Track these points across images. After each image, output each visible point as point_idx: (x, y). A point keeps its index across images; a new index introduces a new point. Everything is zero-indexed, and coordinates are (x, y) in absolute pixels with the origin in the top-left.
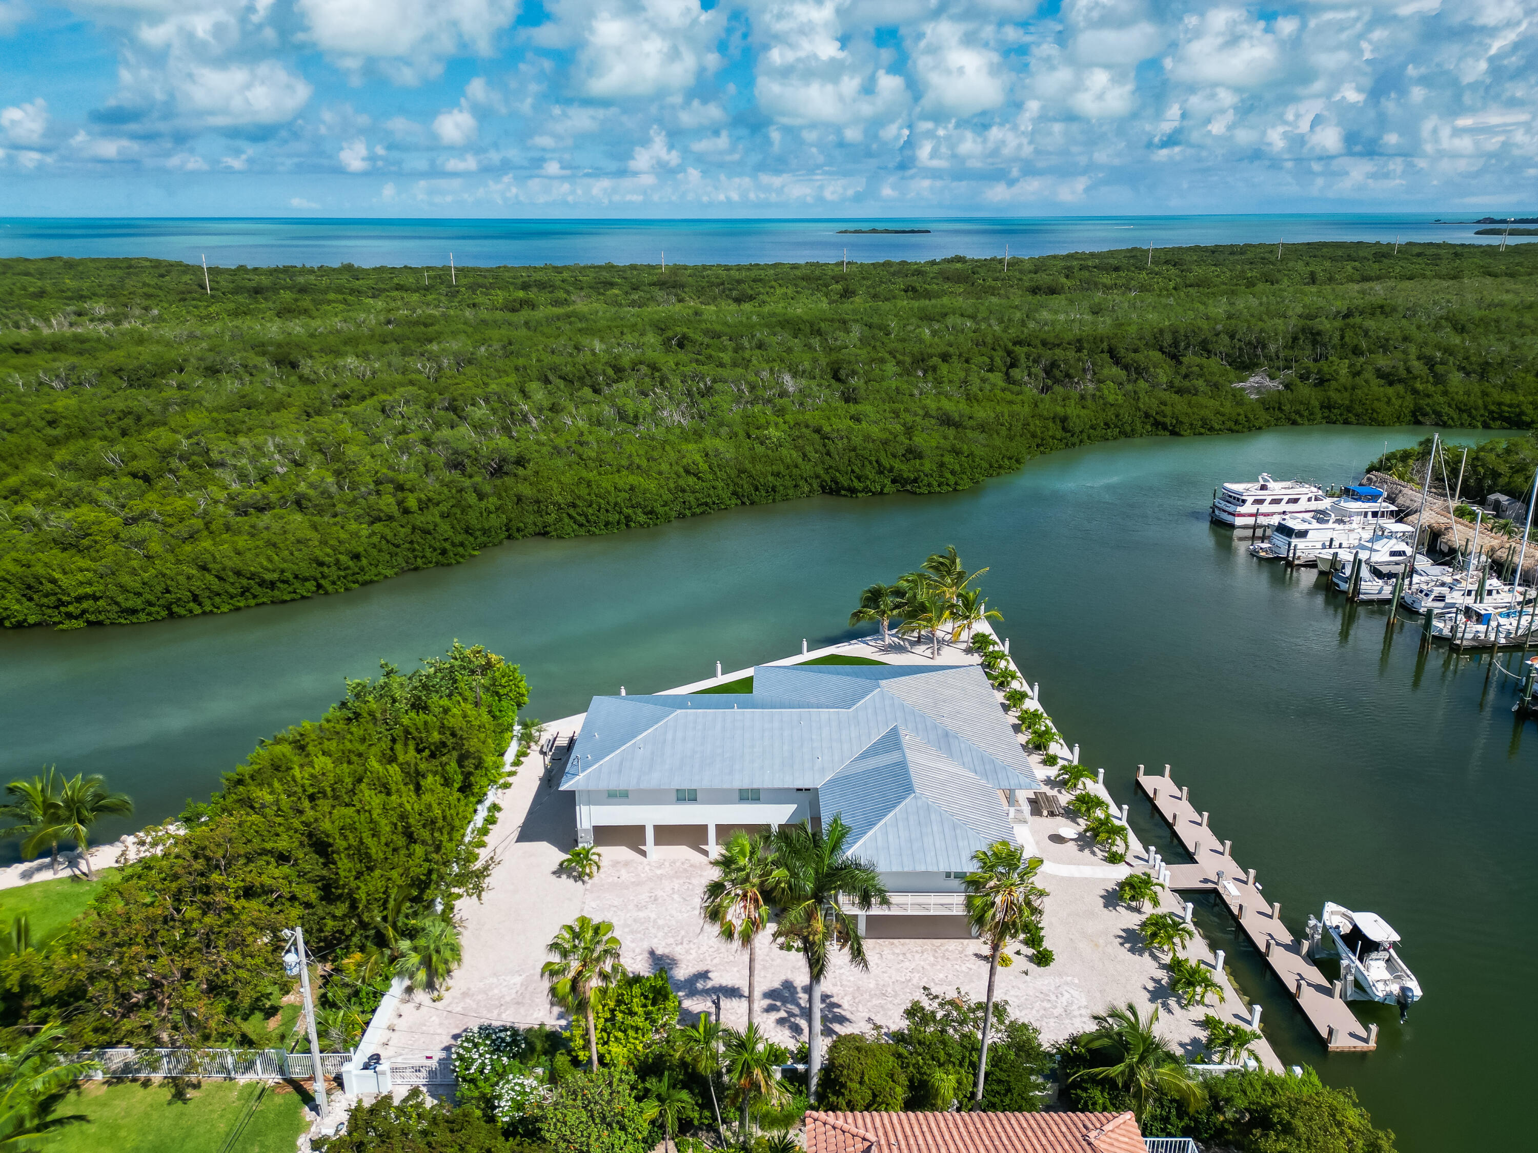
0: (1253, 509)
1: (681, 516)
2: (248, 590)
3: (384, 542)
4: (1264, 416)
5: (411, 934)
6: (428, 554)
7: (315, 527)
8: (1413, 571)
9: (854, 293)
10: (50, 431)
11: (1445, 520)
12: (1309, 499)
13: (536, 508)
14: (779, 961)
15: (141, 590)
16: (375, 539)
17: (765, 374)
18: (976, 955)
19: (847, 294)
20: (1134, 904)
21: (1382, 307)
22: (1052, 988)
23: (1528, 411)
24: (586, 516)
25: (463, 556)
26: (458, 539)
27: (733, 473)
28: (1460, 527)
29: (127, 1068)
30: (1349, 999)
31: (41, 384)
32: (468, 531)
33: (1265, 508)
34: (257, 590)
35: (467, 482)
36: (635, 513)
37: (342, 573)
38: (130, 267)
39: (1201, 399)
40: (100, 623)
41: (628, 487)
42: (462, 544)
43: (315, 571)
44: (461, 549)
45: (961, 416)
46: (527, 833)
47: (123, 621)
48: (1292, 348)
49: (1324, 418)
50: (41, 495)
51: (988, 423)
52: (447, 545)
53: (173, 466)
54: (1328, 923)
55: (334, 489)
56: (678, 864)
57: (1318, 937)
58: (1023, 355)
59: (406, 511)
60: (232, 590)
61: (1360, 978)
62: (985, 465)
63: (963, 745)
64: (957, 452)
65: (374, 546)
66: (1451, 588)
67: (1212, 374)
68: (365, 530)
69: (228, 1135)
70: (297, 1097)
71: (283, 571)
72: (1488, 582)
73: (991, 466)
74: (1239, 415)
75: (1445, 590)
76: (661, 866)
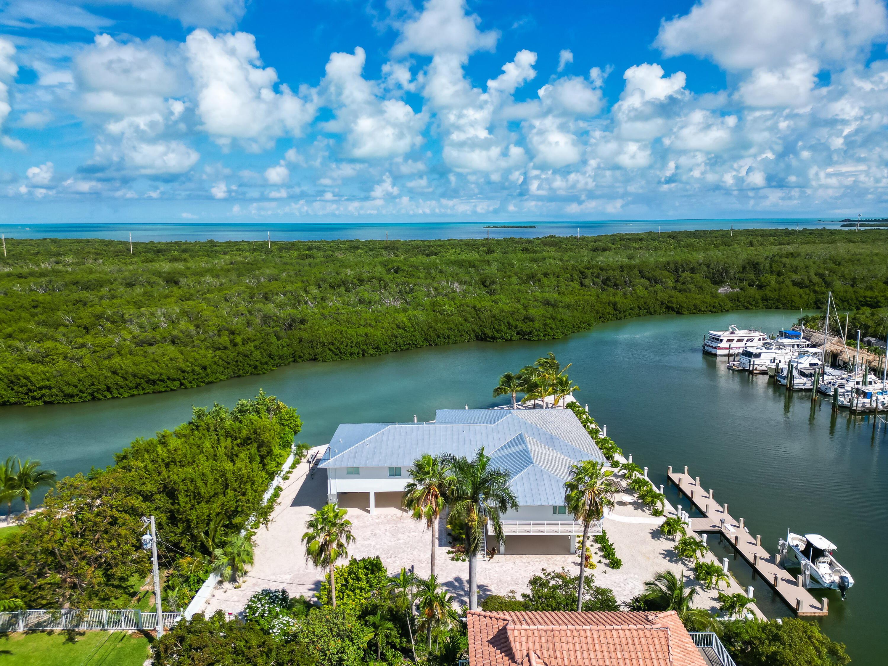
0: (727, 345)
1: (395, 351)
2: (140, 385)
3: (220, 361)
4: (730, 304)
5: (223, 545)
6: (247, 368)
7: (181, 353)
8: (823, 373)
9: (493, 252)
10: (33, 310)
11: (840, 348)
12: (760, 340)
13: (310, 345)
14: (451, 566)
15: (77, 384)
16: (215, 359)
17: (444, 283)
18: (574, 563)
19: (490, 251)
20: (670, 537)
21: (792, 254)
22: (622, 580)
23: (882, 301)
24: (339, 350)
25: (267, 370)
26: (265, 360)
27: (425, 328)
28: (850, 351)
29: (39, 625)
30: (808, 587)
31: (31, 290)
32: (271, 356)
33: (734, 344)
34: (144, 385)
35: (271, 330)
36: (368, 348)
37: (196, 377)
38: (89, 242)
39: (693, 295)
40: (51, 403)
41: (364, 334)
42: (266, 363)
43: (179, 375)
44: (265, 366)
45: (555, 301)
46: (297, 502)
47: (65, 401)
48: (743, 273)
49: (764, 305)
50: (25, 336)
51: (571, 305)
52: (258, 363)
53: (102, 323)
54: (791, 544)
55: (194, 333)
56: (389, 517)
57: (785, 551)
58: (590, 274)
59: (235, 345)
60: (130, 385)
61: (814, 573)
62: (570, 326)
63: (562, 443)
64: (554, 319)
65: (215, 363)
66: (847, 381)
67: (698, 281)
68: (210, 353)
69: (99, 661)
70: (146, 640)
71: (161, 375)
72: (869, 377)
73: (574, 327)
74: (715, 303)
75: (844, 382)
76: (378, 517)
